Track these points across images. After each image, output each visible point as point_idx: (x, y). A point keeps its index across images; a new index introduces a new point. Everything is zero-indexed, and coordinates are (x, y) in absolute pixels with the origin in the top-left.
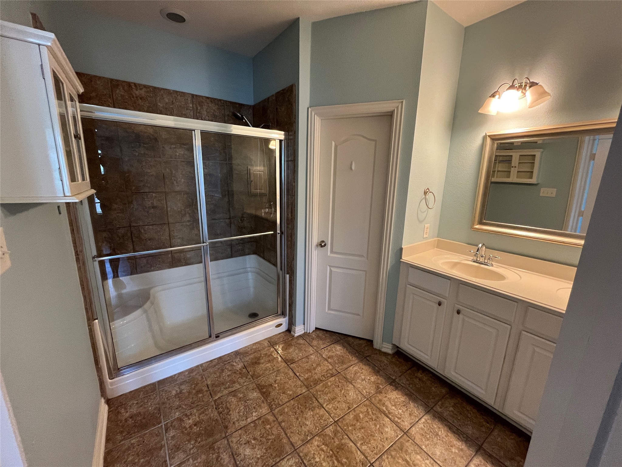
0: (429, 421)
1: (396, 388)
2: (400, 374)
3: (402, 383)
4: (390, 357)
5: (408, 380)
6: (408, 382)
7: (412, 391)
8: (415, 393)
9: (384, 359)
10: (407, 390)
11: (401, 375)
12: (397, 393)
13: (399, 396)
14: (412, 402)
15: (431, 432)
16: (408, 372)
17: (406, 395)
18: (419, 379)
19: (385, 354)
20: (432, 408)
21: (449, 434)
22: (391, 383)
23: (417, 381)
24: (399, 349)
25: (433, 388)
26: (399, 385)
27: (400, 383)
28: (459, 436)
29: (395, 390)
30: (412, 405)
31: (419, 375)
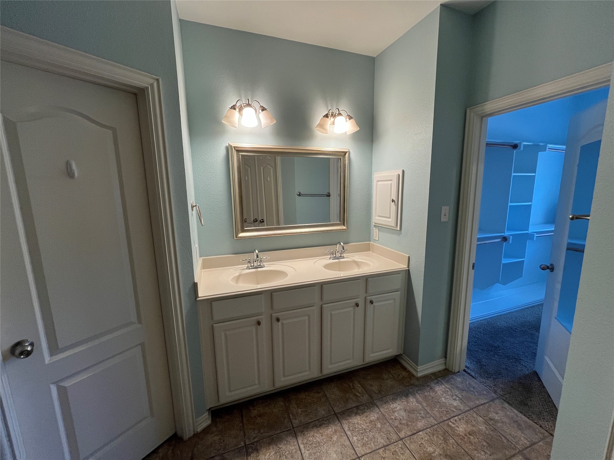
0: (305, 441)
1: (257, 450)
2: (242, 433)
3: (254, 439)
4: (214, 429)
5: (254, 430)
6: (256, 432)
7: (268, 434)
8: (272, 434)
9: (212, 438)
10: (264, 440)
11: (244, 432)
12: (262, 454)
13: (268, 455)
14: (281, 445)
15: (315, 447)
16: (245, 421)
17: (270, 444)
18: (259, 416)
19: (206, 431)
20: (293, 428)
21: (321, 431)
22: (247, 453)
23: (259, 420)
24: (212, 409)
25: (274, 410)
26: (255, 444)
27: (253, 441)
28: (324, 424)
29: (258, 454)
30: (282, 446)
31: (254, 412)
